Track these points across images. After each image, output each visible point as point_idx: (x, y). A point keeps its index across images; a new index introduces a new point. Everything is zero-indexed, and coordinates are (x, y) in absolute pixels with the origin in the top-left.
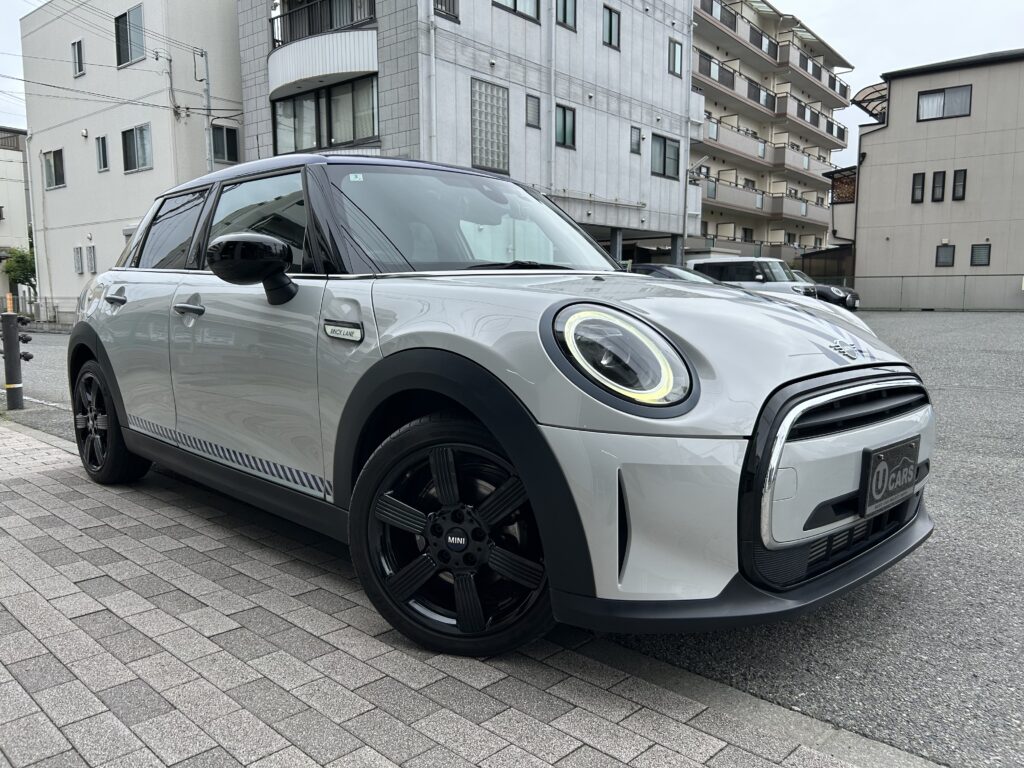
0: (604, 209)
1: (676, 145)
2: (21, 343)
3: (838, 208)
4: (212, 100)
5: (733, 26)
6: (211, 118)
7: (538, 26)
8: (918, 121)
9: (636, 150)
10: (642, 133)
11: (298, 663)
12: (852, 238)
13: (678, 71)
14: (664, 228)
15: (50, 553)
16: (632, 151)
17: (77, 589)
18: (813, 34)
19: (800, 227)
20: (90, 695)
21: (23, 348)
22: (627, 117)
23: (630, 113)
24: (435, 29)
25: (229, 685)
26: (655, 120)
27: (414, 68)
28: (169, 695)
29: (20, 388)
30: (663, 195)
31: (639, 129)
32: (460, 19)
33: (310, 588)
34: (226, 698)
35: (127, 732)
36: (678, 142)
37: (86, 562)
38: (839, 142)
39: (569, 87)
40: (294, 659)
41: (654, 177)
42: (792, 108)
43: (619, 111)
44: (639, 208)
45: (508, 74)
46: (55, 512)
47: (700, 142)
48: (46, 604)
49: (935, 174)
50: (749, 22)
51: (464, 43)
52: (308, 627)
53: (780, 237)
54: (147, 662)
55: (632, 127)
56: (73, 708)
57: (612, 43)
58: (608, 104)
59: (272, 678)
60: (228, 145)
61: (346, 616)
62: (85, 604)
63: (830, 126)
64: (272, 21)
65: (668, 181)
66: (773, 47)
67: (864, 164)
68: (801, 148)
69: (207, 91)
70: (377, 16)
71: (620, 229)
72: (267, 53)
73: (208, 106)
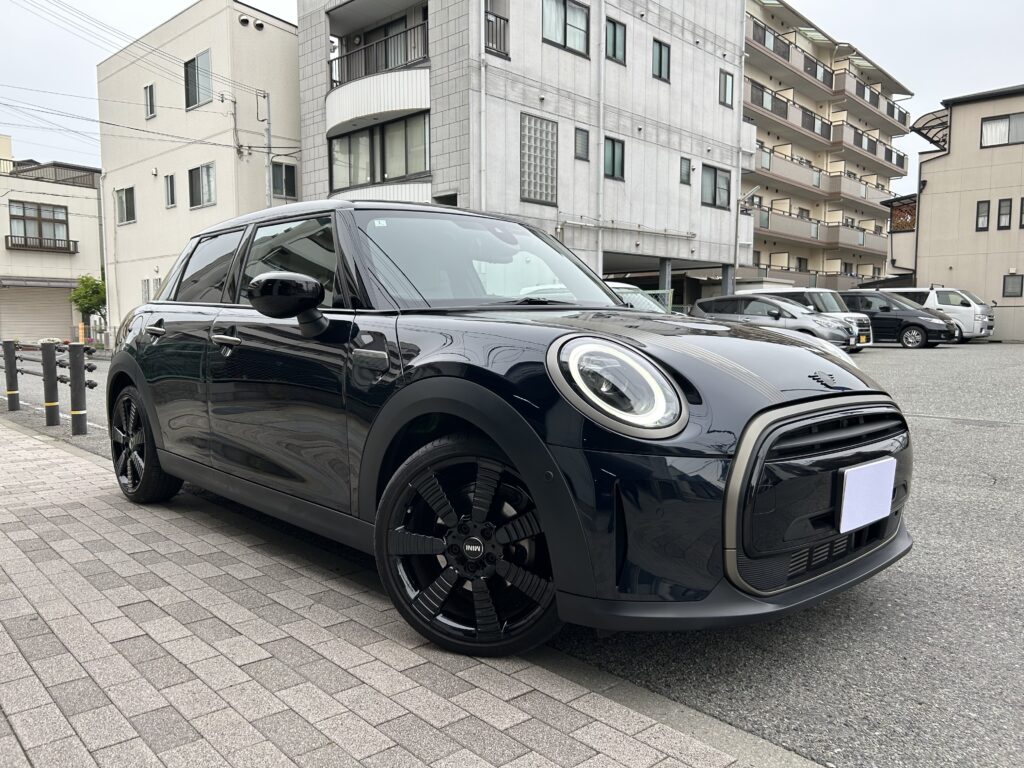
0: (652, 239)
1: (727, 175)
2: (86, 371)
3: (898, 237)
4: (272, 139)
5: (786, 55)
6: (271, 155)
7: (587, 61)
8: (982, 147)
9: (686, 181)
10: (692, 164)
11: (324, 696)
12: (913, 268)
13: (729, 102)
14: (715, 258)
15: (99, 578)
16: (682, 182)
17: (121, 614)
18: (869, 61)
19: (857, 256)
20: (124, 721)
21: (88, 376)
22: (677, 147)
23: (680, 144)
24: (486, 67)
25: (255, 716)
26: (705, 151)
27: (466, 104)
28: (198, 724)
29: (84, 415)
30: (713, 226)
31: (689, 160)
32: (511, 56)
33: (341, 620)
34: (251, 728)
35: (155, 759)
36: (729, 172)
37: (131, 587)
38: (899, 169)
39: (618, 120)
40: (320, 692)
41: (704, 207)
42: (848, 137)
43: (669, 143)
44: (690, 238)
45: (557, 108)
46: (106, 536)
47: (752, 172)
48: (91, 628)
49: (1000, 201)
50: (803, 51)
51: (514, 79)
52: (335, 659)
53: (836, 266)
54: (179, 689)
55: (682, 158)
56: (106, 733)
57: (662, 74)
58: (658, 136)
59: (297, 710)
60: (287, 181)
61: (375, 649)
62: (126, 628)
63: (889, 153)
64: (330, 63)
65: (719, 211)
66: (828, 75)
67: (924, 192)
68: (858, 176)
69: (268, 130)
70: (431, 54)
71: (669, 259)
72: (325, 93)
73: (269, 144)
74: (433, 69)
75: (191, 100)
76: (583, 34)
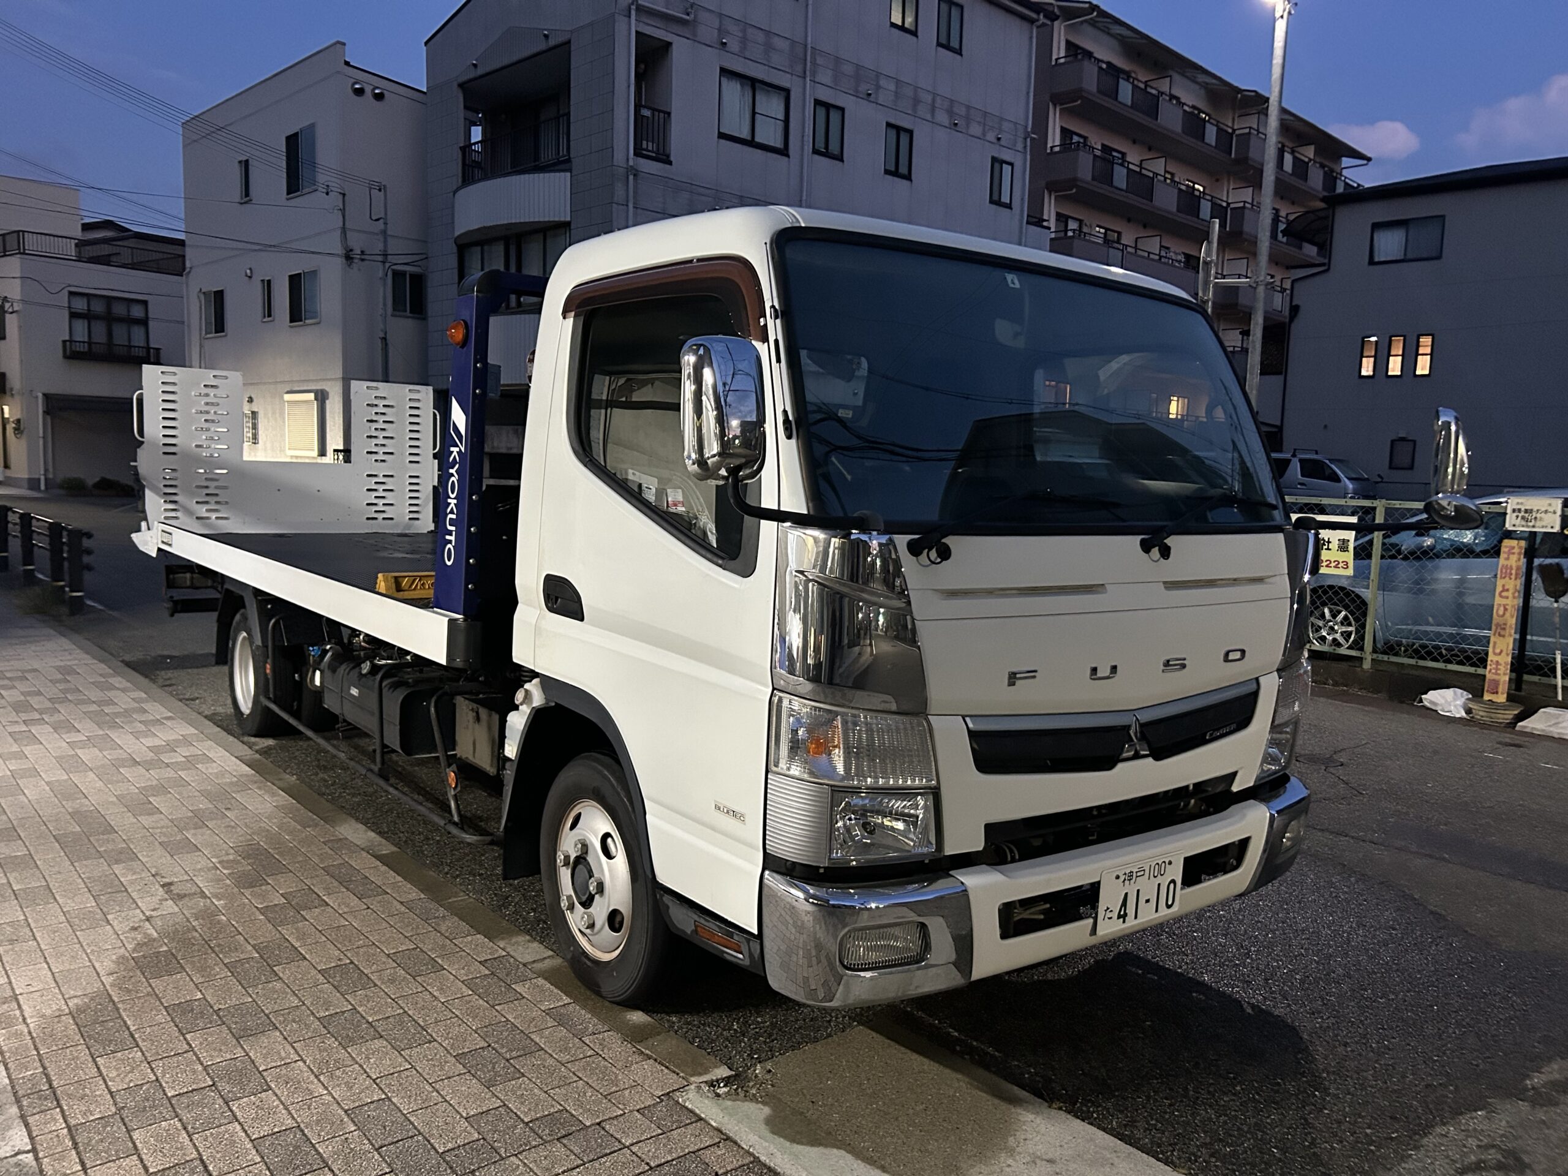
4: (390, 241)
5: (1153, 111)
6: (387, 265)
7: (786, 159)
8: (1372, 263)
12: (1278, 423)
13: (1005, 199)
24: (635, 175)
27: (608, 221)
29: (82, 596)
32: (672, 158)
49: (1391, 339)
50: (1182, 104)
51: (678, 188)
57: (899, 168)
60: (412, 294)
64: (463, 149)
66: (1225, 137)
67: (1296, 321)
69: (384, 232)
70: (572, 156)
72: (455, 188)
73: (385, 251)
74: (574, 173)
75: (293, 186)
76: (781, 124)
